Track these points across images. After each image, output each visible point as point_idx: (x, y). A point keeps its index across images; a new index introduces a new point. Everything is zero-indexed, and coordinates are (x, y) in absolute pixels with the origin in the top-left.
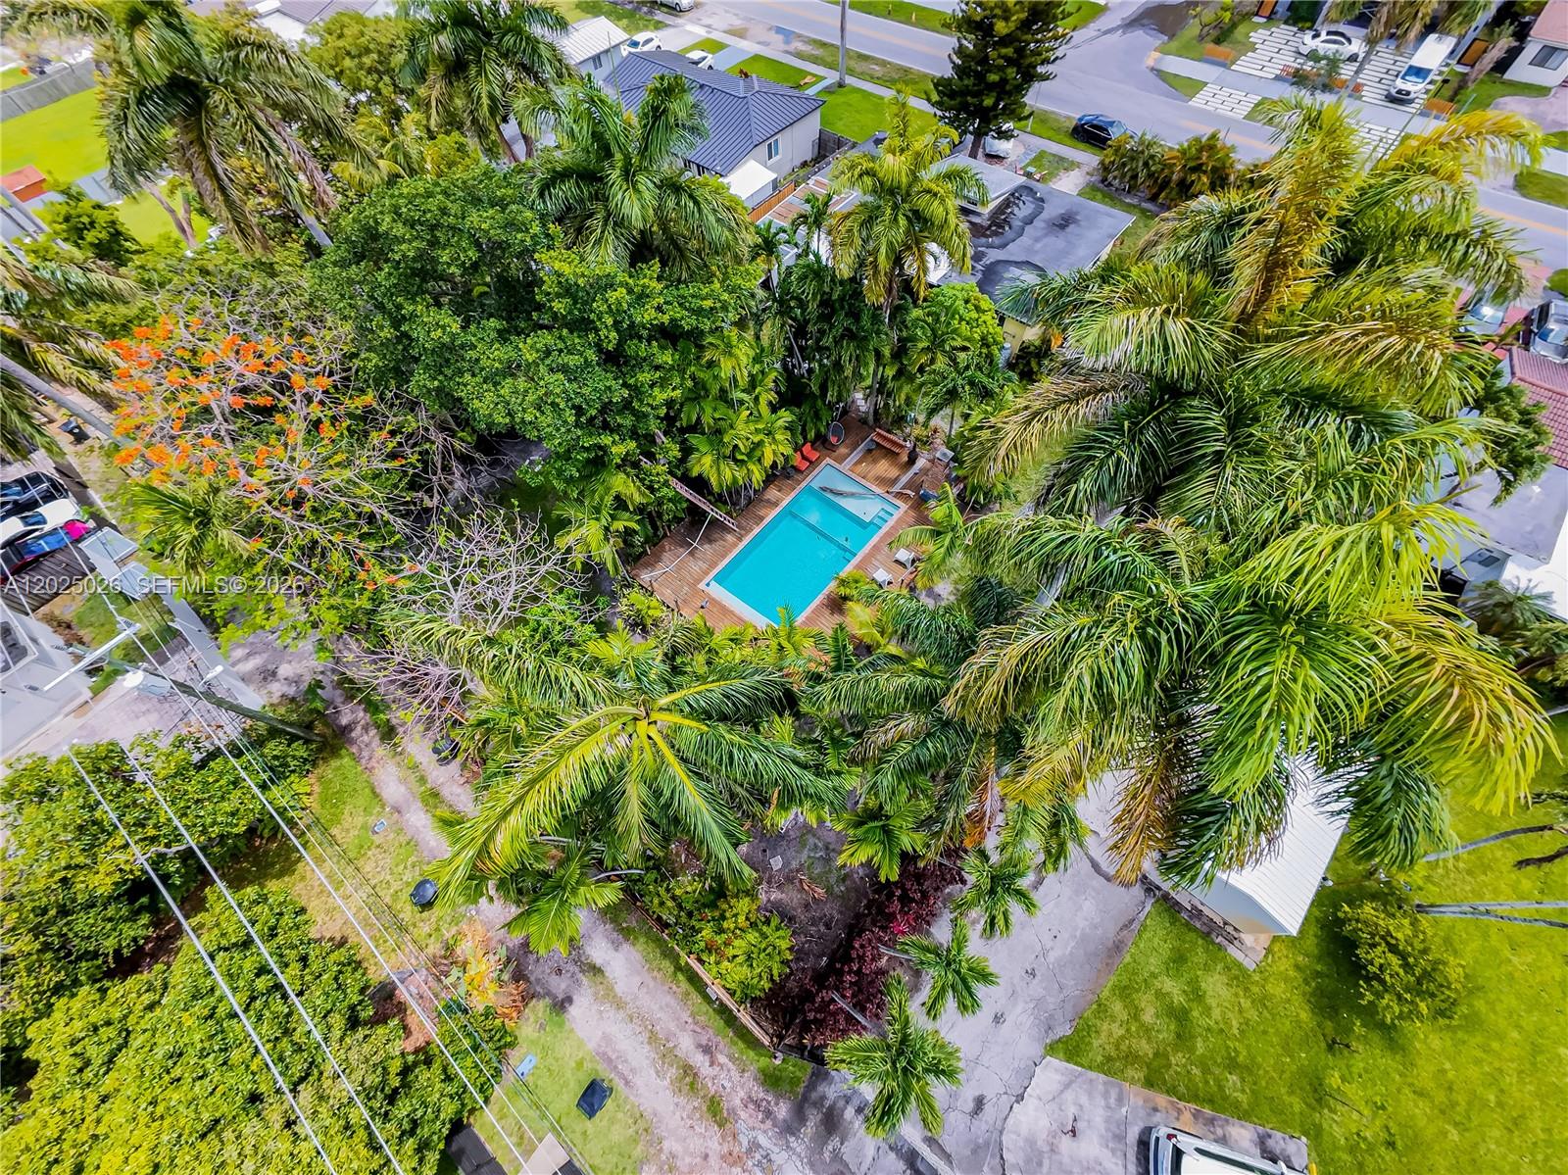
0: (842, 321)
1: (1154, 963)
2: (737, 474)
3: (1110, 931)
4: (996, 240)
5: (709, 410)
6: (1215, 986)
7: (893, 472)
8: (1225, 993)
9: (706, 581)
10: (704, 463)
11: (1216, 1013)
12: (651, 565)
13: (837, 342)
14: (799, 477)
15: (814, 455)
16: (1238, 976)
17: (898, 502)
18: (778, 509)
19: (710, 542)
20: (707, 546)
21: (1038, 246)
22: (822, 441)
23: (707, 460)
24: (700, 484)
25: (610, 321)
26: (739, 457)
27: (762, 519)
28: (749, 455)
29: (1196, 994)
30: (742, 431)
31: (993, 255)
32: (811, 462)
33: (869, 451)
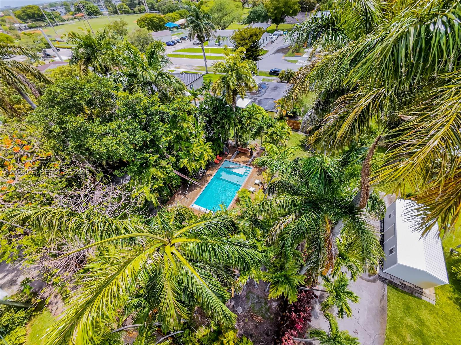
0: (221, 113)
1: (399, 312)
2: (196, 164)
3: (377, 303)
4: (259, 95)
5: (183, 145)
6: (425, 315)
7: (247, 159)
8: (431, 318)
9: (192, 204)
10: (184, 162)
11: (432, 328)
12: (171, 203)
13: (221, 119)
14: (217, 166)
15: (221, 158)
16: (431, 309)
17: (251, 167)
18: (213, 176)
19: (191, 191)
20: (190, 193)
21: (271, 94)
22: (222, 154)
23: (186, 161)
24: (184, 170)
25: (142, 111)
26: (196, 158)
27: (207, 181)
28: (200, 157)
29: (421, 322)
30: (195, 150)
31: (259, 98)
32: (220, 161)
33: (238, 154)
